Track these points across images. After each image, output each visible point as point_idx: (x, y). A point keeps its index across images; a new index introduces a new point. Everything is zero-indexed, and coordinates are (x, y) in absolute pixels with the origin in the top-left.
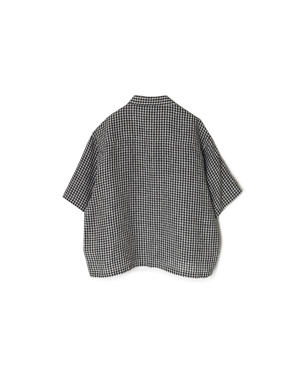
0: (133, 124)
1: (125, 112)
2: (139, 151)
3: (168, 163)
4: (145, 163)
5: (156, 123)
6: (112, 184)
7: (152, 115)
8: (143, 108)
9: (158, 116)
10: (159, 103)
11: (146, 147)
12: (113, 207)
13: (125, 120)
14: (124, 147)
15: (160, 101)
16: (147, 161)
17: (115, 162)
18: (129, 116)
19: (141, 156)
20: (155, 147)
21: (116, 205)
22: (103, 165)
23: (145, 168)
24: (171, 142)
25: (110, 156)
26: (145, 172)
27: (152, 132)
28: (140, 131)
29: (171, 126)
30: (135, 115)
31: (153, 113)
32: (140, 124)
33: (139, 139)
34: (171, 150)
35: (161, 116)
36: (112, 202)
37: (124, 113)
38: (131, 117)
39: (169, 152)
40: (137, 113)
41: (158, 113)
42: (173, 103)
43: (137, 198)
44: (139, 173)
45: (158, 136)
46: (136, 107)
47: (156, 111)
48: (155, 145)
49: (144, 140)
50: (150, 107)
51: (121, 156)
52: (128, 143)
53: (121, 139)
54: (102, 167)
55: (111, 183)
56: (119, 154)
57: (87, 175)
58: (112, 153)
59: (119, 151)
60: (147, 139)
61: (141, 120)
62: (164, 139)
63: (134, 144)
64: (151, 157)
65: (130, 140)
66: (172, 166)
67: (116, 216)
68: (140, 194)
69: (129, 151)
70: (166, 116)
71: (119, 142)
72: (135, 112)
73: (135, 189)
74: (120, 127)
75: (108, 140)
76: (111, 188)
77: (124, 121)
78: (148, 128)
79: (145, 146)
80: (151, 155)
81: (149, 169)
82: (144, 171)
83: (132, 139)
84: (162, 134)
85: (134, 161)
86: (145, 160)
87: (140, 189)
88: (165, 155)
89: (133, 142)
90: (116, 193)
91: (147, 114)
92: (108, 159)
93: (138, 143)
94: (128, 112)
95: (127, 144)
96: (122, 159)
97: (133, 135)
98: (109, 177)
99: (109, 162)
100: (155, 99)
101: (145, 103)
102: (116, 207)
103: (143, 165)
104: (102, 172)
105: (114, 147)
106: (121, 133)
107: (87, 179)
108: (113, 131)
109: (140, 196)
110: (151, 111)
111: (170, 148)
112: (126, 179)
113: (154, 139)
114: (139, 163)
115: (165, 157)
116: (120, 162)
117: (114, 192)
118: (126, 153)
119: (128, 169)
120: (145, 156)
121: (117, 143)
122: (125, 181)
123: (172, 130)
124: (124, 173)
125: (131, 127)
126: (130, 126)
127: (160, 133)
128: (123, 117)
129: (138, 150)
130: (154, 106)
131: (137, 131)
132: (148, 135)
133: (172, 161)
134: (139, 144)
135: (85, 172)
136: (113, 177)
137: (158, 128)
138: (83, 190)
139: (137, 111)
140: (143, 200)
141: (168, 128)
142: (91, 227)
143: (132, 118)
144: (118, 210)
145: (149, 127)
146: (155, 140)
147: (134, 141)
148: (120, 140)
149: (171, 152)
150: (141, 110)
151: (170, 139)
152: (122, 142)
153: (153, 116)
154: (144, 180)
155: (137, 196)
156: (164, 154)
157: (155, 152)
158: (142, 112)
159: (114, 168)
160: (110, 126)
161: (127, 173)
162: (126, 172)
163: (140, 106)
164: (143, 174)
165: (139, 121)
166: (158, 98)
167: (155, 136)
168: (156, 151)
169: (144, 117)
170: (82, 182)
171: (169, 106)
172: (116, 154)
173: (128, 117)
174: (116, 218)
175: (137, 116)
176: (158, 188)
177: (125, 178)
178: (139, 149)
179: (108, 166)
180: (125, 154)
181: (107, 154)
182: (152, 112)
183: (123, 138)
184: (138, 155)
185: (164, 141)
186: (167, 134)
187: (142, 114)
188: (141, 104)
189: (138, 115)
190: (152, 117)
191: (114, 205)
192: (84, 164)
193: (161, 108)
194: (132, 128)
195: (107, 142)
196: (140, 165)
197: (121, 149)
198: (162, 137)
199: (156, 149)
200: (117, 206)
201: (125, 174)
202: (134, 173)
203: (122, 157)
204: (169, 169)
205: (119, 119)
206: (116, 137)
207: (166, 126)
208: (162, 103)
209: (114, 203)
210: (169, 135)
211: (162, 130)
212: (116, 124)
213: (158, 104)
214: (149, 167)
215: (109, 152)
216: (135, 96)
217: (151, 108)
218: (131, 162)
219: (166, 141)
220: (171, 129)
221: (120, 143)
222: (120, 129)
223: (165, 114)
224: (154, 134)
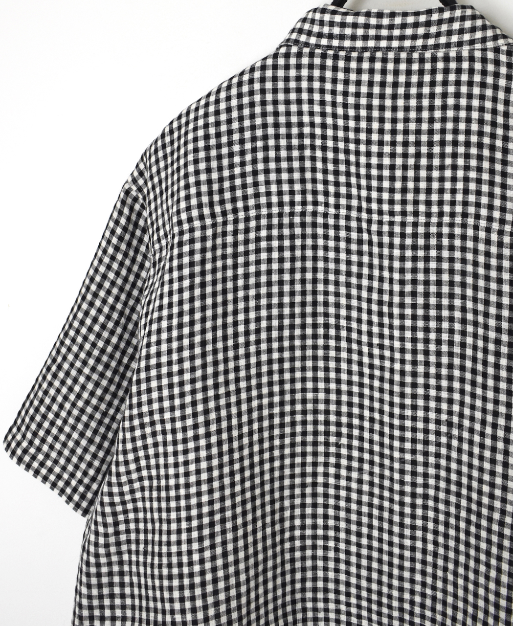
0: (307, 142)
1: (269, 85)
2: (332, 266)
3: (470, 329)
4: (359, 321)
5: (412, 138)
6: (201, 419)
7: (394, 97)
8: (353, 65)
9: (426, 103)
10: (431, 42)
11: (365, 248)
12: (200, 528)
13: (270, 120)
14: (263, 244)
15: (433, 30)
16: (370, 312)
17: (215, 317)
18: (287, 102)
19: (343, 290)
20: (409, 253)
21: (217, 517)
22: (159, 331)
23: (359, 343)
24: (488, 230)
25: (192, 288)
26: (360, 364)
27: (392, 179)
28: (336, 173)
29: (486, 153)
30: (317, 97)
31: (401, 91)
32: (335, 139)
33: (332, 211)
34: (487, 267)
35: (438, 102)
36: (200, 505)
37: (263, 91)
38: (294, 108)
39: (476, 276)
40: (322, 91)
41: (426, 90)
42: (501, 42)
43: (320, 480)
44: (332, 365)
45: (422, 197)
46: (317, 61)
47: (415, 79)
48: (409, 241)
49: (354, 214)
50: (385, 60)
51: (246, 287)
52: (281, 226)
53: (246, 209)
54: (154, 338)
55: (195, 415)
56: (235, 278)
57: (105, 358)
58: (203, 273)
59: (235, 266)
60: (369, 211)
61: (340, 122)
62: (453, 215)
63: (309, 231)
64: (386, 298)
65: (292, 214)
66: (491, 347)
67: (214, 570)
68: (332, 460)
69: (287, 265)
70: (463, 102)
71: (236, 221)
72: (316, 85)
73: (310, 438)
74: (242, 153)
75: (184, 216)
76: (196, 438)
77: (265, 126)
78: (374, 161)
79: (360, 242)
80: (386, 286)
81: (376, 351)
82: (355, 357)
83: (298, 209)
84: (441, 191)
85: (309, 309)
86: (360, 310)
87: (333, 439)
88: (458, 290)
89: (303, 225)
90: (215, 462)
91: (370, 95)
92: (181, 303)
93: (326, 226)
94: (281, 85)
95: (275, 232)
96: (252, 303)
97: (304, 192)
98: (188, 388)
99: (186, 319)
100: (410, 20)
101: (359, 44)
102: (218, 528)
103: (349, 330)
104: (153, 361)
105: (214, 248)
106: (249, 180)
107: (102, 375)
108: (209, 170)
109: (332, 470)
110: (390, 78)
111: (481, 259)
112: (271, 394)
113: (404, 213)
114: (332, 321)
115: (458, 302)
116: (241, 317)
117: (209, 458)
118: (269, 272)
119: (281, 350)
120: (359, 287)
121: (230, 228)
122: (265, 401)
123: (492, 172)
124: (259, 364)
125: (295, 153)
126: (289, 148)
127: (435, 185)
128: (258, 110)
129: (326, 259)
130: (403, 55)
131: (325, 171)
132: (374, 195)
133: (492, 322)
134: (331, 233)
135: (94, 345)
136: (205, 389)
137: (424, 162)
138: (87, 426)
139: (322, 79)
140: (349, 489)
141: (473, 163)
142: (107, 602)
143: (300, 113)
144: (224, 543)
145: (380, 155)
146: (410, 219)
147: (309, 219)
148: (241, 215)
149: (487, 278)
150: (341, 76)
151: (484, 212)
152: (253, 224)
153: (401, 103)
154: (356, 400)
155: (321, 469)
156: (451, 284)
157: (408, 277)
158: (346, 82)
159: (209, 348)
160: (196, 150)
161: (276, 367)
162: (270, 362)
163: (336, 58)
164: (350, 372)
165: (335, 127)
166: (423, 18)
167: (410, 196)
168: (414, 271)
169: (357, 107)
170: (83, 387)
171: (478, 54)
172: (224, 280)
173: (282, 108)
174: (215, 581)
175: (323, 103)
176: (420, 447)
177: (265, 390)
178: (331, 255)
179: (180, 338)
180: (264, 279)
181: (181, 279)
182: (395, 85)
183: (258, 207)
184: (326, 282)
185: (452, 225)
186: (466, 192)
187: (345, 94)
188: (341, 48)
189: (328, 98)
190: (394, 109)
191: (206, 520)
192: (93, 312)
193: (440, 65)
194: (302, 159)
195: (180, 223)
196: (338, 327)
197: (246, 253)
198: (441, 203)
199: (415, 259)
200: (223, 521)
201: (265, 369)
202: (309, 364)
203: (252, 292)
204: (474, 360)
205: (241, 119)
206: (222, 202)
207: (461, 150)
208: (443, 40)
209: (205, 509)
210: (479, 193)
211: (442, 168)
212: (224, 139)
213: (425, 47)
214: (376, 341)
215: (186, 271)
216: (315, 11)
217: (390, 66)
218: (292, 316)
219: (464, 226)
220: (486, 165)
221: (241, 226)
222: (243, 164)
223: (457, 95)
224: (404, 190)
